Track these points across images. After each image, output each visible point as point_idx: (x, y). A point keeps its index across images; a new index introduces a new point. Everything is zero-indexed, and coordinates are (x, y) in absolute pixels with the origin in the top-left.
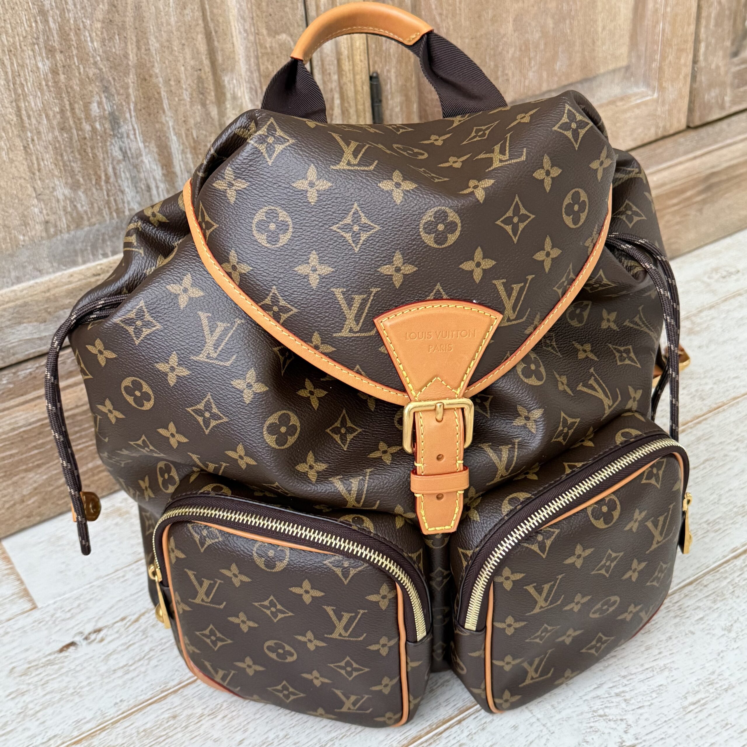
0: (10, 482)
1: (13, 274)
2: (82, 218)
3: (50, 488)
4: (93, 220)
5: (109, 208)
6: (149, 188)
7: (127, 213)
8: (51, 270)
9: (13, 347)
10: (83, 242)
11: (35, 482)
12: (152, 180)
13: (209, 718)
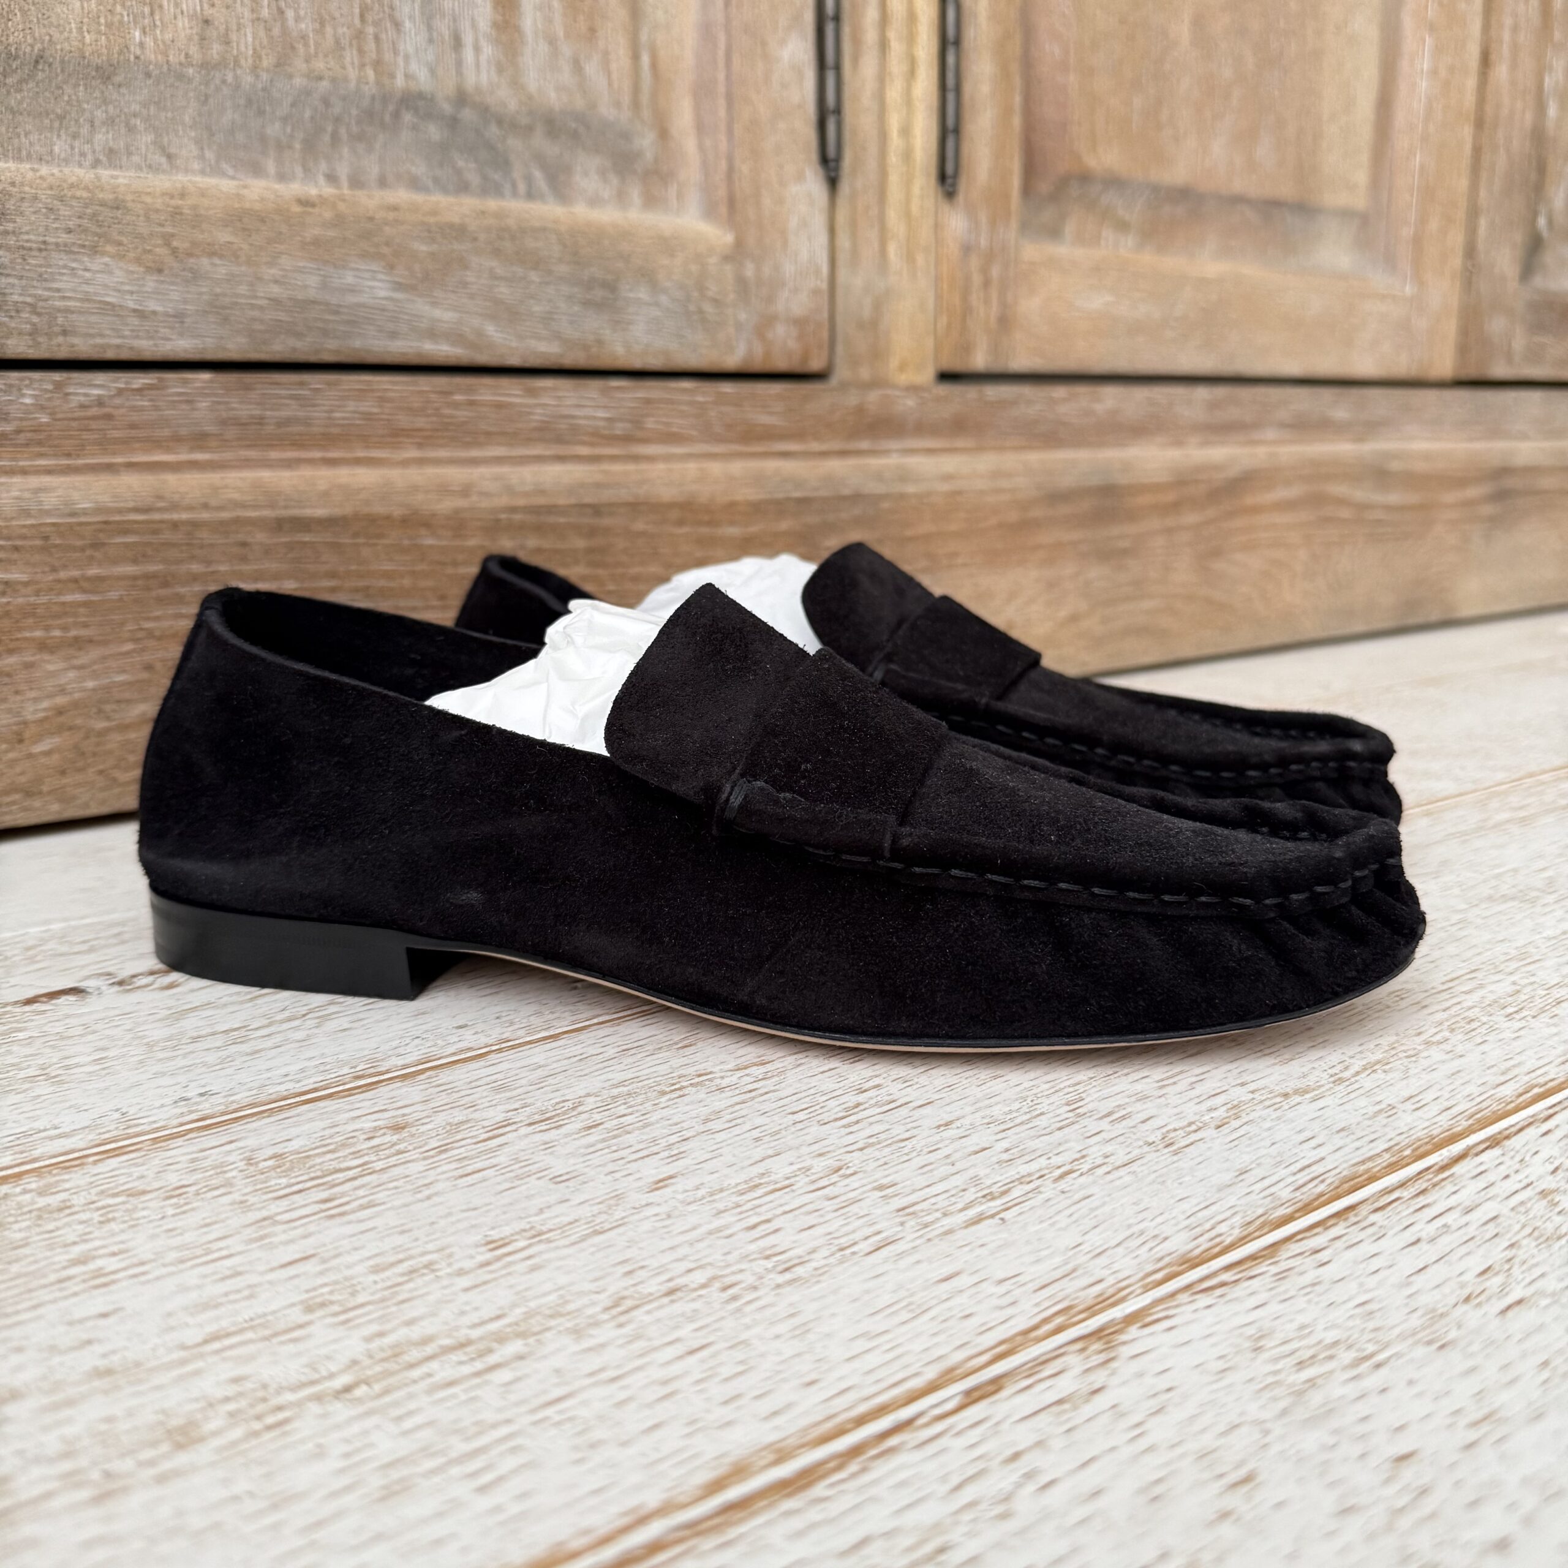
1: (101, 138)
2: (293, 48)
4: (319, 65)
5: (361, 52)
6: (457, 43)
7: (400, 82)
8: (196, 166)
9: (68, 311)
10: (285, 120)
12: (468, 24)
13: (531, 1129)
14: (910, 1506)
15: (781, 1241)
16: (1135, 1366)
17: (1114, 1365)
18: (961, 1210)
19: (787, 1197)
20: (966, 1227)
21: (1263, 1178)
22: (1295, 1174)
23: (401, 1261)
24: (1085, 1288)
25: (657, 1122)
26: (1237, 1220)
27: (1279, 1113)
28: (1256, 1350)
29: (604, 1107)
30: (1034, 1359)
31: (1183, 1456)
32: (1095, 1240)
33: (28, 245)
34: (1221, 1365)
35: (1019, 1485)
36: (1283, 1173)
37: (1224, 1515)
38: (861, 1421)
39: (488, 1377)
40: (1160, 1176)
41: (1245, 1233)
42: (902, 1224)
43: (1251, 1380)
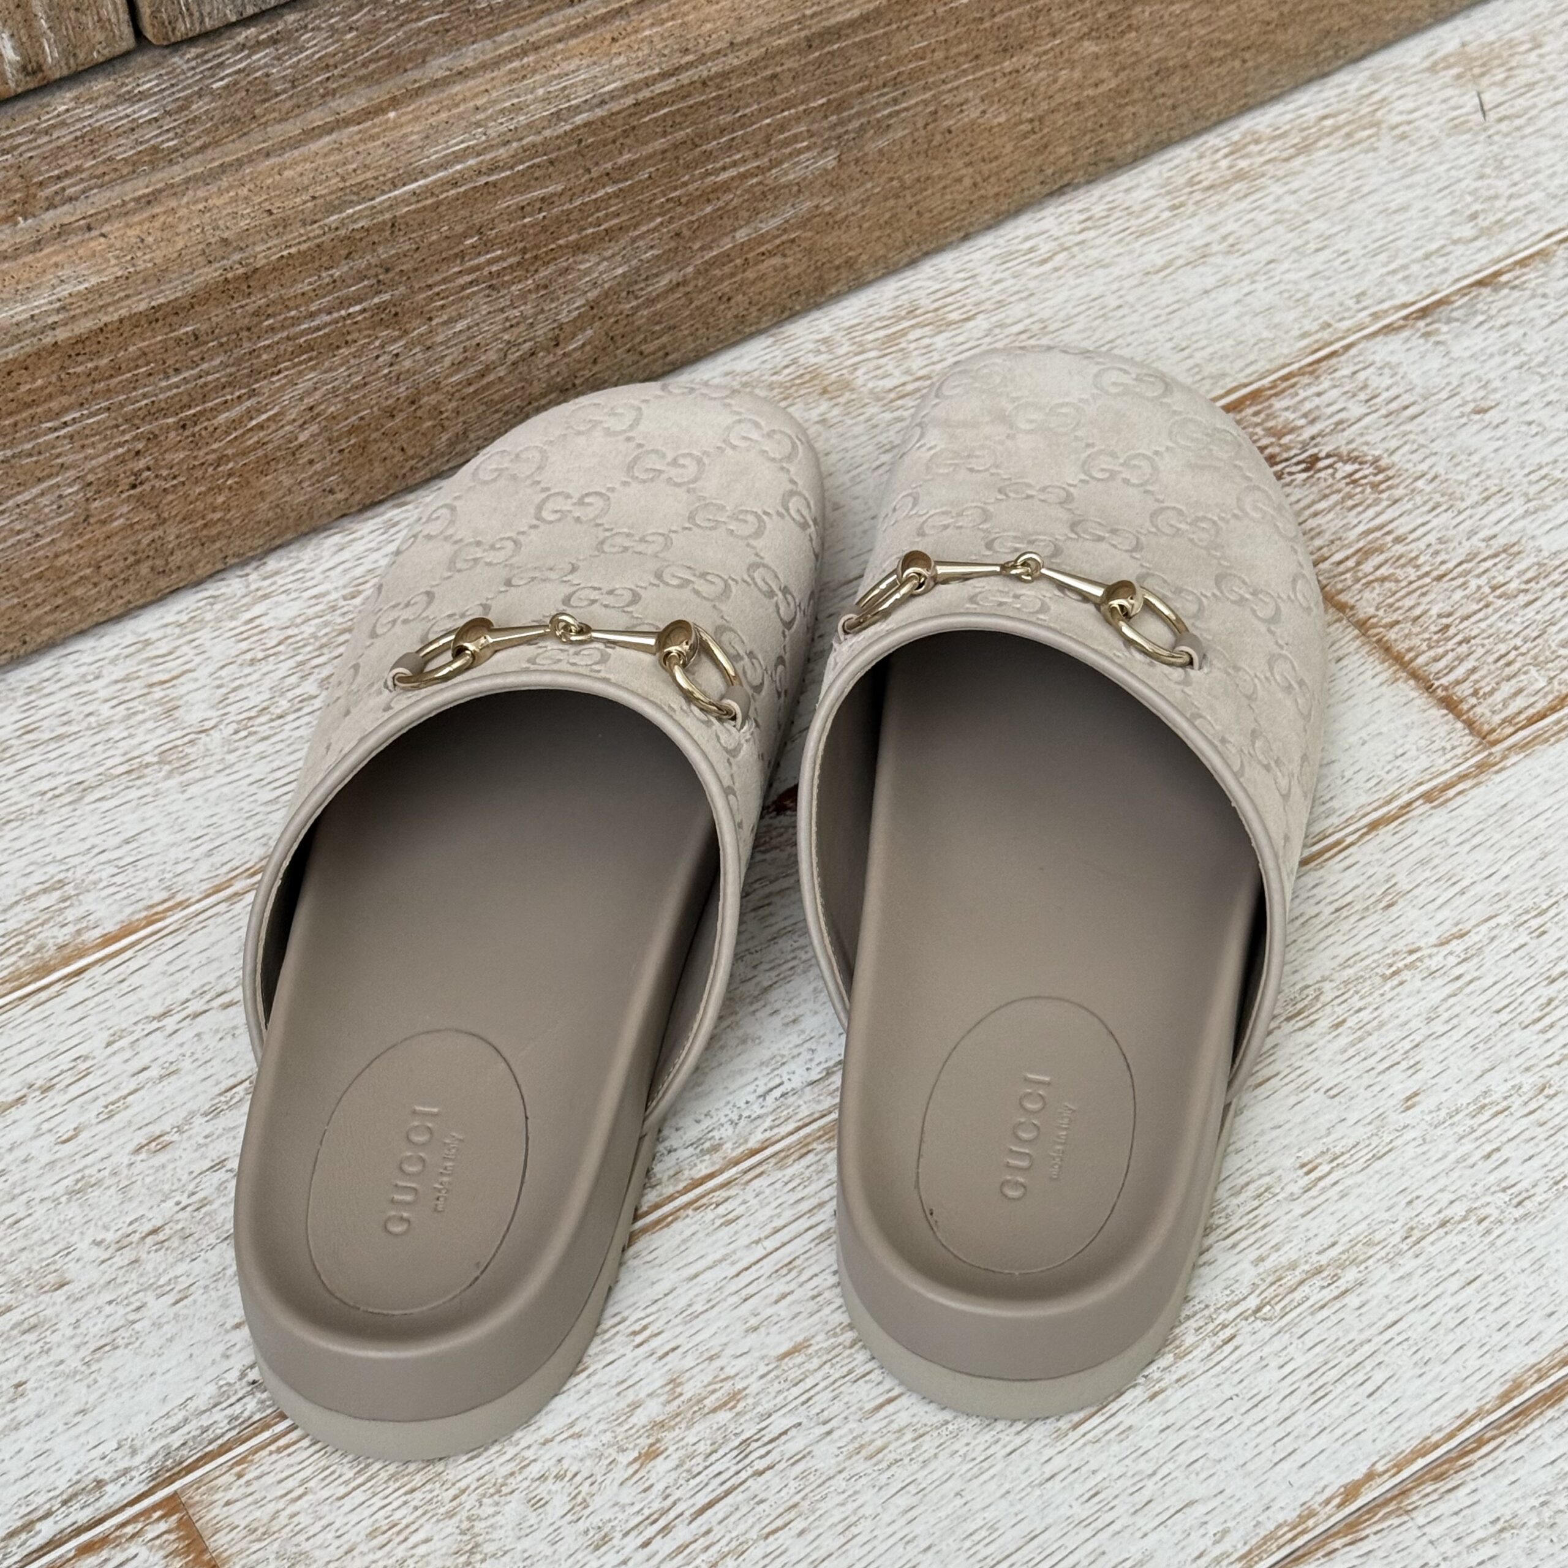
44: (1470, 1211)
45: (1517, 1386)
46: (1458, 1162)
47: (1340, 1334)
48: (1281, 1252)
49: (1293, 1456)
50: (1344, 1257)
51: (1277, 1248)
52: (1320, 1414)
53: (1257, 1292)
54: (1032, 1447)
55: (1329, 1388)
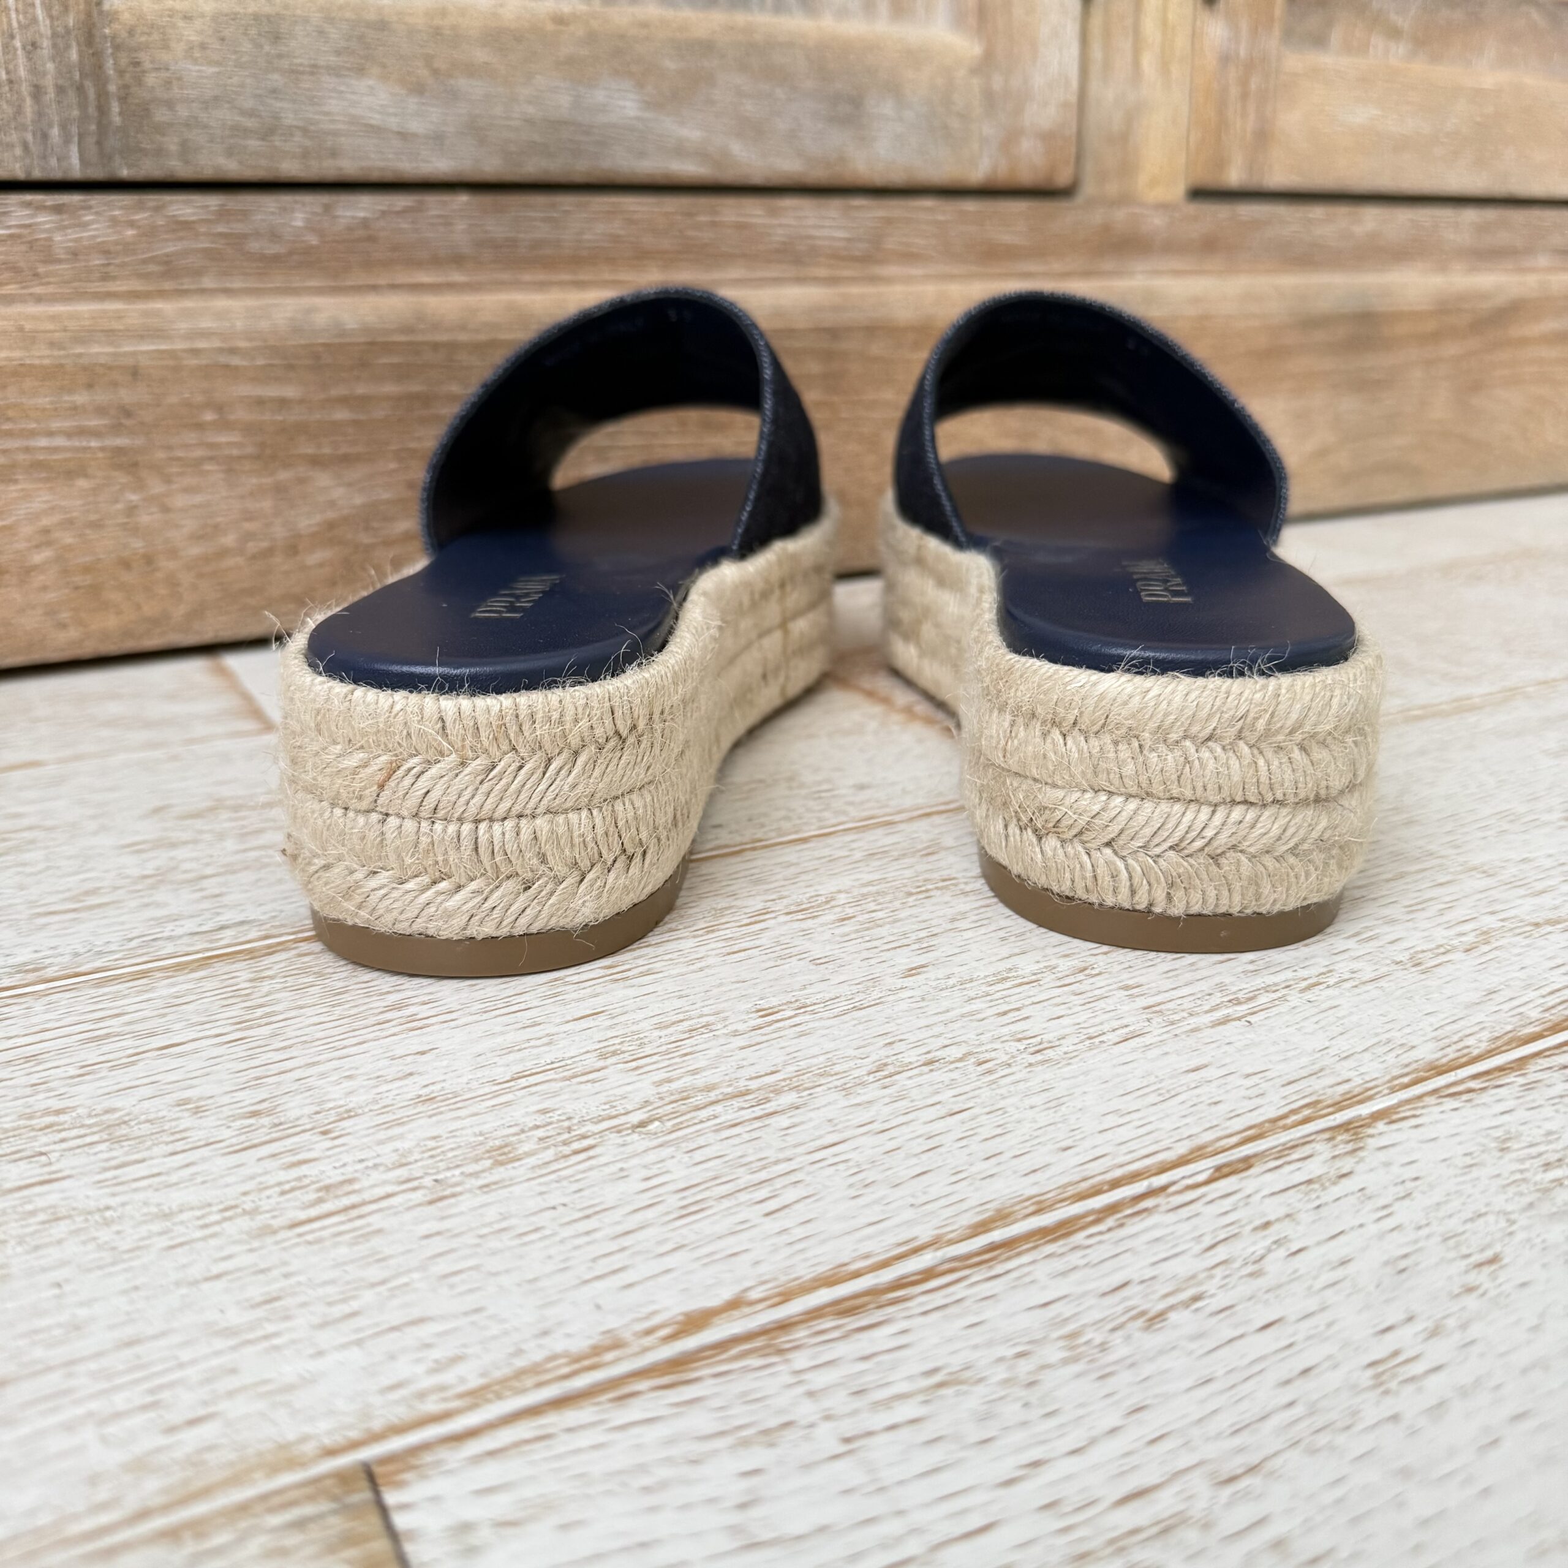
0: (267, 481)
3: (365, 539)
9: (336, 133)
11: (332, 504)
13: (789, 917)
14: (1165, 1259)
15: (1032, 1027)
16: (1382, 1156)
17: (1361, 1154)
18: (1207, 1012)
19: (1036, 990)
20: (1212, 1027)
21: (1511, 999)
22: (1544, 997)
23: (682, 1021)
24: (1332, 1086)
25: (907, 918)
26: (1485, 1035)
27: (1527, 941)
28: (1502, 1150)
29: (857, 902)
30: (1284, 1144)
31: (1428, 1237)
32: (1343, 1045)
33: (301, 69)
34: (1468, 1161)
35: (1269, 1250)
36: (1532, 995)
37: (1470, 1290)
38: (1115, 1184)
39: (767, 1121)
40: (1408, 992)
41: (1493, 1046)
42: (1148, 1020)
43: (1498, 1176)
44: (970, 1054)
45: (1002, 1217)
46: (963, 1016)
47: (751, 1151)
48: (696, 1077)
49: (621, 1275)
50: (783, 1084)
51: (695, 1072)
52: (684, 1231)
53: (650, 1108)
54: (213, 1242)
55: (711, 1203)
